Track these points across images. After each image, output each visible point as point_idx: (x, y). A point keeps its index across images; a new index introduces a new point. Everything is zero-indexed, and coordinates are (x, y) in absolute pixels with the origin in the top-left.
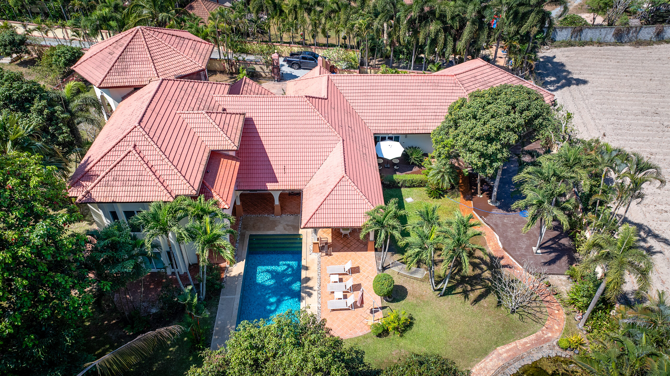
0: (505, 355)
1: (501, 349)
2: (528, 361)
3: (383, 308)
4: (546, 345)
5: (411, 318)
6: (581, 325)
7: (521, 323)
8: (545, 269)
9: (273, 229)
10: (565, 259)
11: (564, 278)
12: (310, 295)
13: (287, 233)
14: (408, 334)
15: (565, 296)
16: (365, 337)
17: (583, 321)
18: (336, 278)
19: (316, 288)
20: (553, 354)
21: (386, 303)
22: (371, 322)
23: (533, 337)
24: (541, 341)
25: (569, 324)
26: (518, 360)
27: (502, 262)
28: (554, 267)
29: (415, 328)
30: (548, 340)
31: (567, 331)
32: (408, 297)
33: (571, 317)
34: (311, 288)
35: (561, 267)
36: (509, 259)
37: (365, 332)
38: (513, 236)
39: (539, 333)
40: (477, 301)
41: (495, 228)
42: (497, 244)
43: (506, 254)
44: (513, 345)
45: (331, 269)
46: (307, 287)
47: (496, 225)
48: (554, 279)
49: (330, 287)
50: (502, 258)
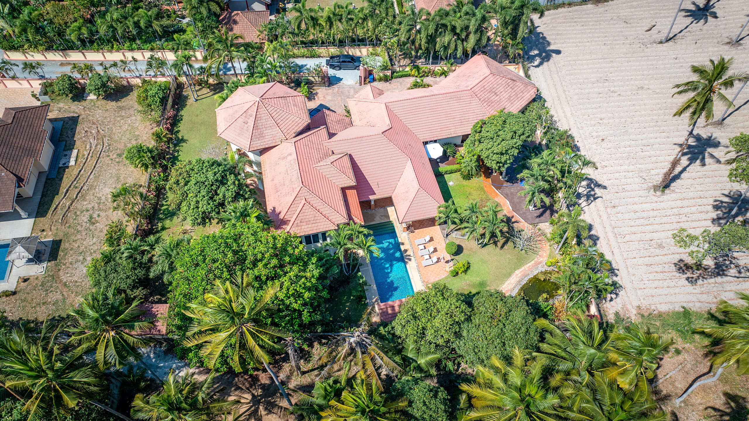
0: (520, 275)
1: (517, 272)
2: (531, 276)
3: (452, 260)
4: (540, 266)
5: (469, 263)
6: (557, 252)
7: (526, 255)
8: (538, 220)
9: (373, 220)
10: (548, 212)
11: (547, 224)
12: (410, 260)
13: (383, 221)
14: (469, 272)
15: (549, 235)
16: (446, 278)
17: (558, 249)
18: (422, 247)
19: (412, 255)
20: (544, 270)
21: (453, 257)
22: (448, 269)
23: (533, 262)
24: (537, 264)
25: (551, 252)
26: (526, 276)
27: (513, 220)
28: (542, 218)
29: (471, 268)
30: (541, 262)
31: (551, 256)
32: (464, 251)
33: (552, 247)
34: (409, 256)
35: (546, 218)
36: (517, 217)
37: (446, 275)
38: (518, 200)
39: (536, 259)
40: (502, 247)
41: (506, 196)
42: (508, 208)
43: (515, 214)
44: (523, 268)
45: (417, 242)
46: (407, 256)
47: (507, 195)
48: (542, 226)
49: (420, 253)
50: (513, 217)
